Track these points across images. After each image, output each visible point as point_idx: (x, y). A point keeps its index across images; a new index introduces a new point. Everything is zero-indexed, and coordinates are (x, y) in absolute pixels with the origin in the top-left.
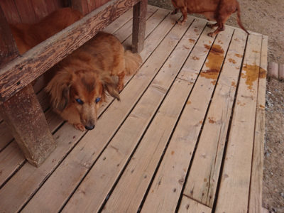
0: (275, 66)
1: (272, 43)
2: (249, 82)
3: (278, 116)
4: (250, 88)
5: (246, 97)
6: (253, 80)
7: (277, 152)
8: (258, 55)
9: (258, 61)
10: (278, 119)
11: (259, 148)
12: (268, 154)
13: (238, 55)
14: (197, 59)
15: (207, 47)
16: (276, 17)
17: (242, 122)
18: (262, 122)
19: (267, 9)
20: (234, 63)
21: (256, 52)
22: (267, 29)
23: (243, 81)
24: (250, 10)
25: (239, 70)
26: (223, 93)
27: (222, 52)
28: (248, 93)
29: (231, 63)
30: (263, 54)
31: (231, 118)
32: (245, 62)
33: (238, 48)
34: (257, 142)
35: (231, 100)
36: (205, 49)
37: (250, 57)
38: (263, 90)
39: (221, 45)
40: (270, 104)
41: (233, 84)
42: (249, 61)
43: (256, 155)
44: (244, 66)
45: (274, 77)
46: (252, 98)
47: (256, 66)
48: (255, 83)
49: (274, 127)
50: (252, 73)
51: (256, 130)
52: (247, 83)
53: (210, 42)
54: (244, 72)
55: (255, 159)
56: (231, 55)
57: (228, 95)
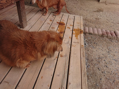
0: (87, 28)
1: (85, 20)
2: (76, 36)
3: (91, 49)
4: (77, 38)
5: (76, 43)
6: (78, 35)
7: (92, 65)
8: (79, 24)
9: (79, 27)
10: (91, 50)
11: (83, 65)
12: (89, 67)
13: (71, 25)
14: (54, 28)
15: (58, 23)
16: (85, 10)
17: (75, 54)
18: (83, 53)
19: (82, 7)
20: (70, 28)
21: (78, 23)
22: (82, 15)
23: (74, 36)
24: (75, 7)
25: (72, 31)
26: (66, 42)
27: (64, 24)
28: (76, 41)
29: (68, 29)
30: (81, 24)
31: (70, 53)
32: (74, 28)
33: (71, 22)
34: (82, 62)
35: (69, 45)
36: (57, 24)
37: (76, 26)
38: (83, 39)
39: (64, 22)
40: (87, 44)
41: (70, 37)
42: (76, 27)
43: (83, 69)
44: (74, 29)
45: (87, 33)
46: (78, 43)
47: (78, 29)
48: (79, 36)
49: (90, 54)
50: (77, 32)
51: (81, 57)
52: (75, 36)
53: (59, 21)
54: (74, 32)
55: (82, 71)
56: (68, 25)
57: (68, 43)
